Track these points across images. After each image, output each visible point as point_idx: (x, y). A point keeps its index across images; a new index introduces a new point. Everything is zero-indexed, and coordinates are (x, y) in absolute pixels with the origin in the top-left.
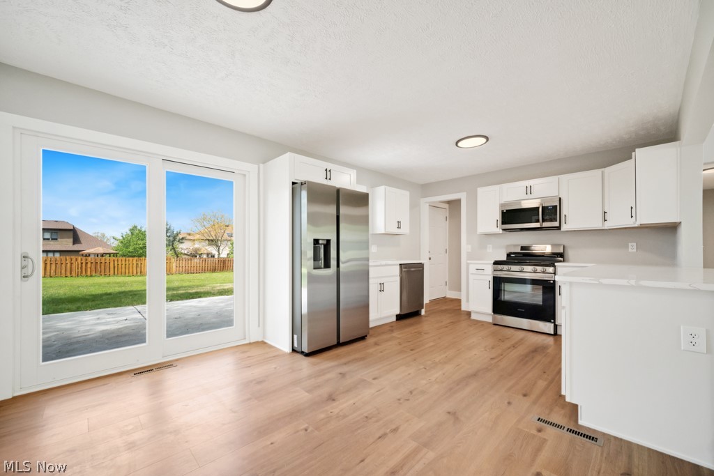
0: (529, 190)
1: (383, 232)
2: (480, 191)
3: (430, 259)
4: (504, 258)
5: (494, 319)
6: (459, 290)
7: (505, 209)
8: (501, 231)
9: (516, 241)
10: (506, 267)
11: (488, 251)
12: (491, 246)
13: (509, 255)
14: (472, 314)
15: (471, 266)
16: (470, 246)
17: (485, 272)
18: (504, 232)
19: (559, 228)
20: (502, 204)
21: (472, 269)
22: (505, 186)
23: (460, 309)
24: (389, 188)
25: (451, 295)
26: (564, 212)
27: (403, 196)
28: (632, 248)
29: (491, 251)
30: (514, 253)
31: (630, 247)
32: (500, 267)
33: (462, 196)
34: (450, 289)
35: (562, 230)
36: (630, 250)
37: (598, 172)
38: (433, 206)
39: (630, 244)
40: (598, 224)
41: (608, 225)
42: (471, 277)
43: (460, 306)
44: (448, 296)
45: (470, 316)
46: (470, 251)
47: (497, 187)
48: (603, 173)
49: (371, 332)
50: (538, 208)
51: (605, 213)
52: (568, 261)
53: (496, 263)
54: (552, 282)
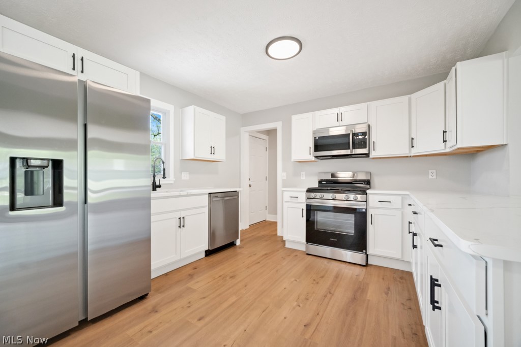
0: (340, 117)
1: (192, 157)
2: (295, 118)
3: (250, 186)
4: (316, 185)
5: (307, 248)
6: (276, 213)
7: (318, 135)
8: (313, 159)
9: (326, 168)
10: (318, 195)
11: (302, 178)
12: (304, 173)
13: (320, 182)
14: (286, 243)
15: (285, 193)
16: (285, 174)
17: (299, 200)
18: (316, 160)
19: (367, 155)
20: (314, 131)
21: (287, 196)
22: (318, 113)
23: (277, 234)
24: (199, 109)
25: (270, 218)
26: (373, 139)
27: (219, 121)
28: (432, 175)
29: (304, 178)
30: (325, 180)
31: (430, 174)
32: (312, 195)
33: (278, 125)
34: (270, 213)
35: (371, 156)
36: (430, 177)
37: (406, 98)
38: (252, 136)
39: (430, 171)
40: (404, 151)
41: (414, 152)
42: (286, 205)
43: (276, 230)
44: (268, 219)
45: (285, 245)
46: (285, 178)
47: (309, 115)
48: (410, 100)
49: (154, 286)
50: (349, 134)
51: (412, 139)
52: (374, 189)
53: (310, 190)
54: (364, 210)
